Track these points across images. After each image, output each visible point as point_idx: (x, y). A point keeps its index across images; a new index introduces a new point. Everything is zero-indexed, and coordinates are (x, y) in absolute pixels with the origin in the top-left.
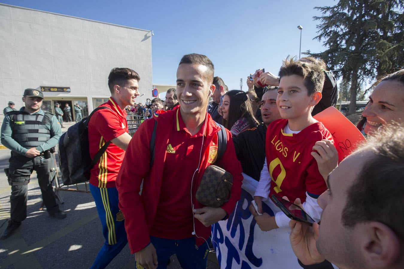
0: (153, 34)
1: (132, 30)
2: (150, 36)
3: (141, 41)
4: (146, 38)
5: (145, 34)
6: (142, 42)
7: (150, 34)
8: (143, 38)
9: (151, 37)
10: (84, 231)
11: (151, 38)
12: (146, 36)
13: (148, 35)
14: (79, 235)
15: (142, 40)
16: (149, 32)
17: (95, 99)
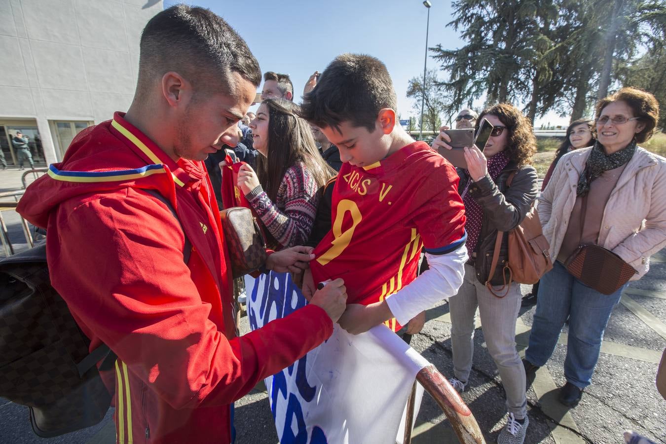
3: (141, 7)
4: (152, 1)
6: (144, 10)
8: (146, 1)
11: (162, 3)
15: (143, 5)
17: (54, 123)
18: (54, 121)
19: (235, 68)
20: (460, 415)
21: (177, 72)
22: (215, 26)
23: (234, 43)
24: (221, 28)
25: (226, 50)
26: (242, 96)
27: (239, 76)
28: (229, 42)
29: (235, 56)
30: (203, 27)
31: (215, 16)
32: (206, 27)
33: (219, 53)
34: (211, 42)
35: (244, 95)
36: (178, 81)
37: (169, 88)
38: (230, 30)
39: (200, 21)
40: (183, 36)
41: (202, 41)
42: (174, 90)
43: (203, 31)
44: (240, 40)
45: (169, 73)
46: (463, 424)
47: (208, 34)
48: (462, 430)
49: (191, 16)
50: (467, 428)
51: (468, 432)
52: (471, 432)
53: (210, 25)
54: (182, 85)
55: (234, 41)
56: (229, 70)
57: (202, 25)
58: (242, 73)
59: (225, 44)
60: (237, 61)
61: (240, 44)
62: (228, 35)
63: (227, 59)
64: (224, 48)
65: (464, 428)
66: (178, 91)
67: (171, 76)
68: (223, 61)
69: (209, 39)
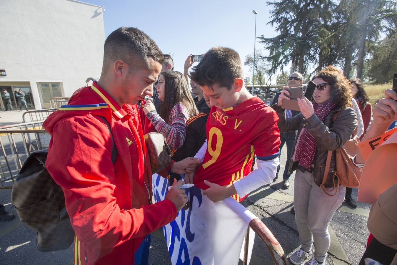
0: (105, 11)
1: (79, 4)
2: (101, 13)
3: (90, 18)
4: (96, 14)
5: (95, 10)
6: (92, 19)
7: (100, 10)
8: (93, 14)
9: (103, 13)
10: (25, 230)
11: (102, 15)
12: (96, 12)
13: (98, 12)
14: (18, 235)
15: (91, 16)
16: (100, 7)
17: (40, 84)
18: (40, 83)
19: (150, 55)
20: (273, 244)
21: (121, 59)
22: (140, 36)
23: (149, 43)
24: (142, 36)
25: (145, 47)
26: (154, 69)
27: (152, 59)
28: (146, 43)
29: (150, 49)
30: (133, 37)
31: (139, 31)
32: (135, 37)
33: (141, 48)
34: (138, 43)
35: (155, 69)
36: (122, 64)
37: (117, 68)
38: (147, 37)
39: (132, 34)
40: (124, 42)
41: (133, 43)
42: (120, 68)
43: (134, 38)
44: (152, 41)
45: (117, 60)
46: (275, 249)
47: (136, 40)
48: (274, 253)
49: (127, 32)
50: (277, 251)
51: (278, 254)
52: (279, 254)
53: (137, 35)
54: (124, 65)
55: (149, 42)
56: (146, 57)
57: (133, 36)
58: (153, 57)
59: (144, 44)
60: (151, 52)
61: (152, 43)
62: (146, 39)
63: (146, 52)
64: (144, 46)
65: (275, 251)
66: (122, 69)
67: (118, 62)
68: (144, 52)
69: (136, 42)
